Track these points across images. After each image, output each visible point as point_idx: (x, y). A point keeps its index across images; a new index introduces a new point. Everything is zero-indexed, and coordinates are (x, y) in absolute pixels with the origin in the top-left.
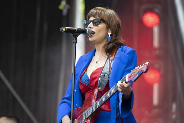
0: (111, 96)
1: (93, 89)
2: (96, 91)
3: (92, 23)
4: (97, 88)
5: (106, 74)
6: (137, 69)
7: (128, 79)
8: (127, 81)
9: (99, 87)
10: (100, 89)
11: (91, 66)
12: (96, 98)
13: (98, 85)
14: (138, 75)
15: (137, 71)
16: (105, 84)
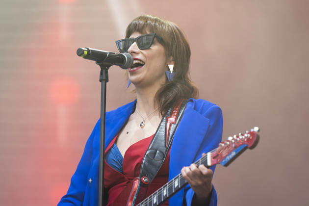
0: (171, 194)
1: (129, 179)
2: (136, 184)
3: (135, 43)
4: (139, 178)
5: (158, 152)
6: (233, 141)
7: (212, 161)
8: (209, 163)
9: (142, 176)
10: (145, 180)
11: (127, 133)
12: (135, 197)
13: (141, 172)
14: (234, 154)
15: (233, 145)
16: (155, 171)
